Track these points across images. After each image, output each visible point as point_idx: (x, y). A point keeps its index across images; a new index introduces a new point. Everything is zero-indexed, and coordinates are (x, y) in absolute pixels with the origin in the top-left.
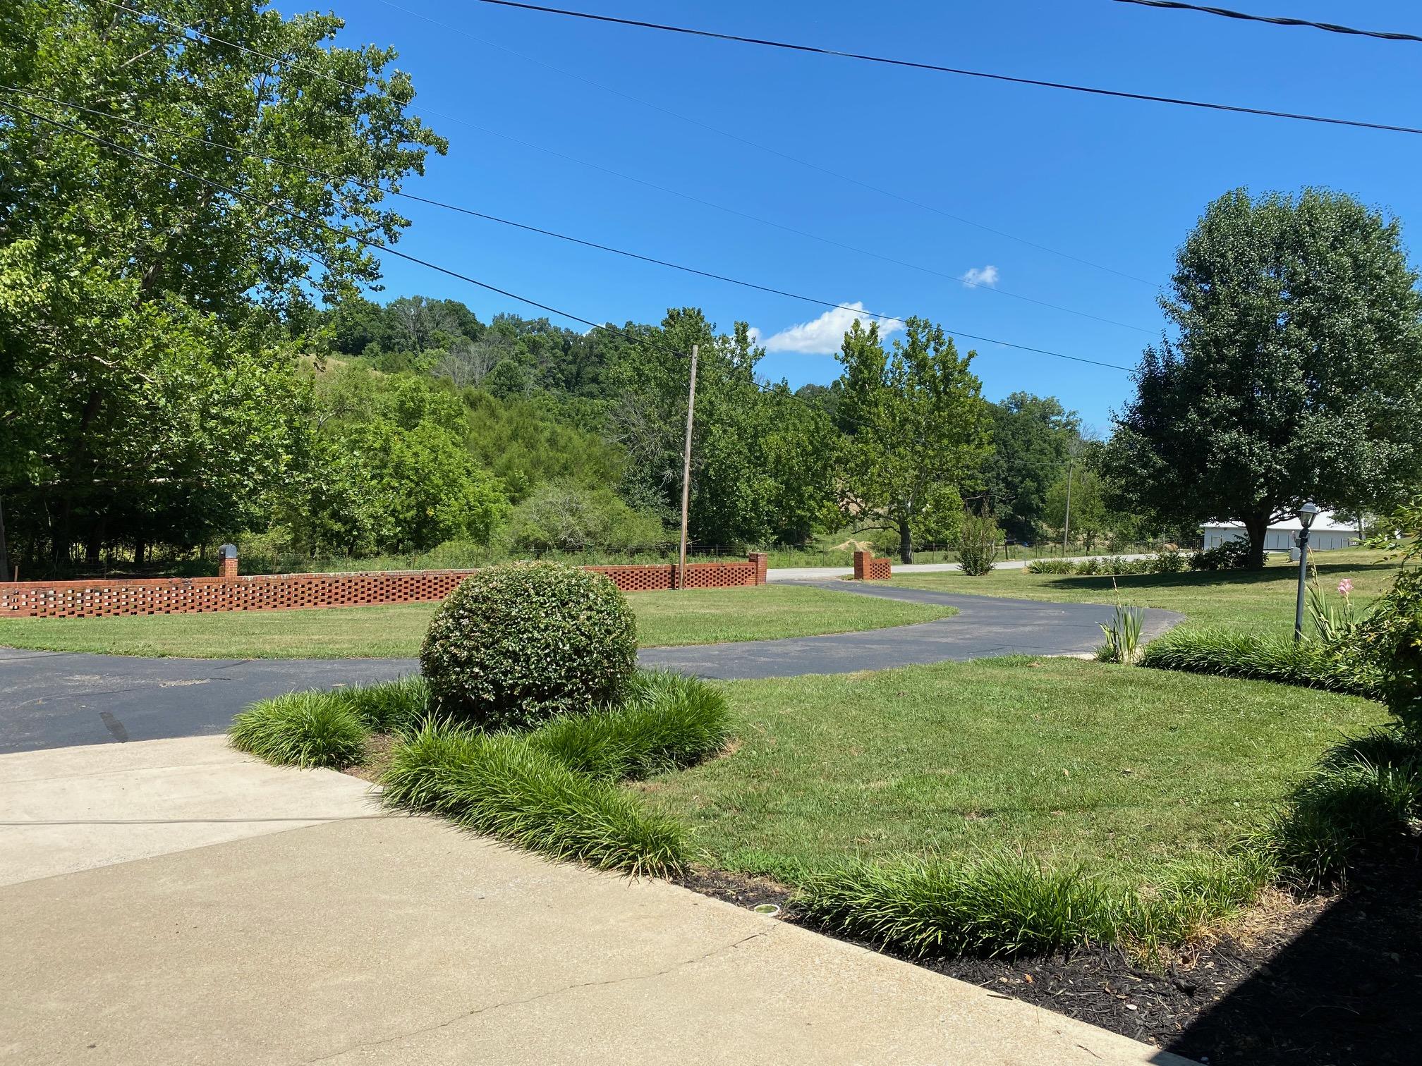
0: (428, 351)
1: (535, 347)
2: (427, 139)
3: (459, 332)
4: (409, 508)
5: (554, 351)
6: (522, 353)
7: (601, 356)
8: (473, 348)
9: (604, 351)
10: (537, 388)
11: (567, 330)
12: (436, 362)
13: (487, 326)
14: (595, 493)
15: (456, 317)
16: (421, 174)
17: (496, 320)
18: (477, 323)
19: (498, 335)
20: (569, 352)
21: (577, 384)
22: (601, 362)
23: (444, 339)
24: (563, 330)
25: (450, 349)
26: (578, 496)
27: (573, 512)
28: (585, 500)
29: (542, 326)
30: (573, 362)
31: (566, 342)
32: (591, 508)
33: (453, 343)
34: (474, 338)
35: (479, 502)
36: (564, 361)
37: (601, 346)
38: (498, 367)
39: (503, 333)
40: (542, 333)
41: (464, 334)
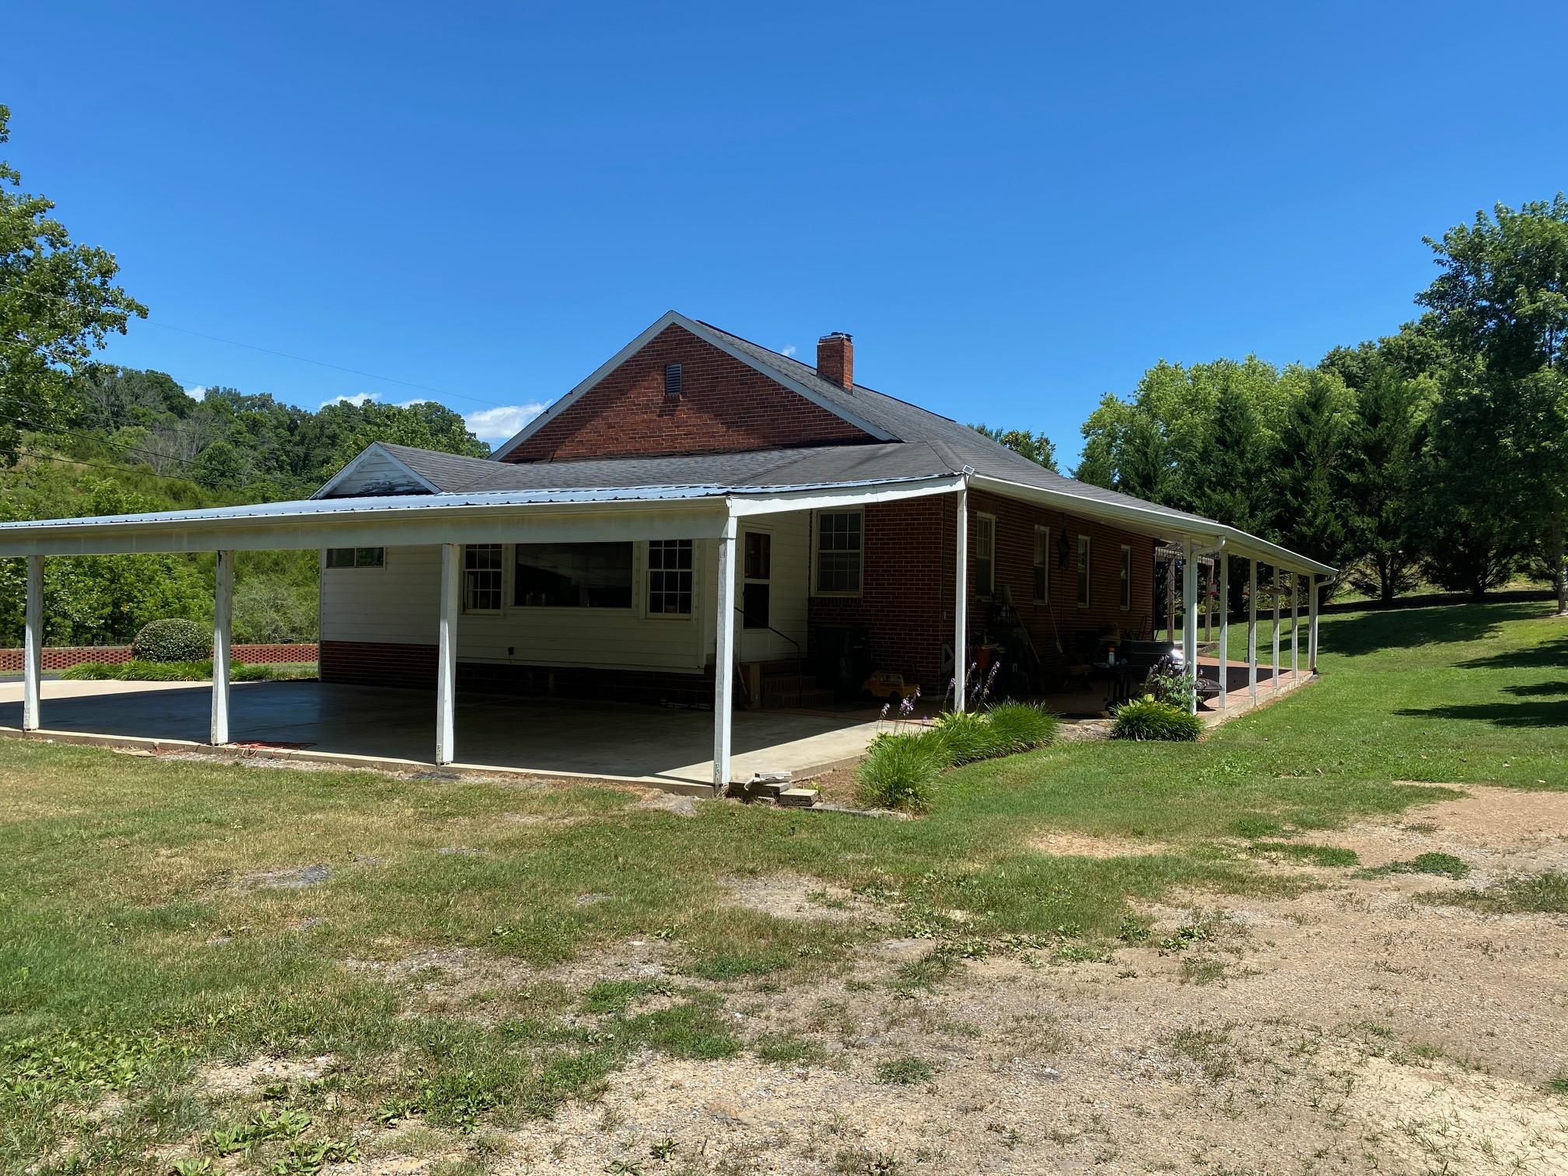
0: (123, 428)
1: (255, 426)
2: (130, 306)
3: (163, 407)
4: (104, 605)
5: (278, 431)
6: (239, 433)
7: (333, 438)
8: (180, 426)
9: (337, 431)
10: (256, 472)
11: (294, 407)
12: (134, 442)
13: (198, 400)
14: (302, 590)
15: (159, 390)
16: (124, 332)
17: (208, 394)
18: (185, 397)
19: (211, 412)
20: (296, 432)
21: (304, 467)
22: (333, 444)
23: (144, 415)
24: (289, 407)
25: (152, 428)
26: (283, 592)
27: (277, 609)
28: (290, 597)
29: (264, 402)
30: (302, 443)
31: (293, 421)
32: (297, 604)
33: (155, 420)
34: (182, 414)
35: (178, 598)
36: (290, 441)
37: (334, 426)
38: (208, 450)
39: (217, 410)
40: (264, 410)
41: (170, 410)
